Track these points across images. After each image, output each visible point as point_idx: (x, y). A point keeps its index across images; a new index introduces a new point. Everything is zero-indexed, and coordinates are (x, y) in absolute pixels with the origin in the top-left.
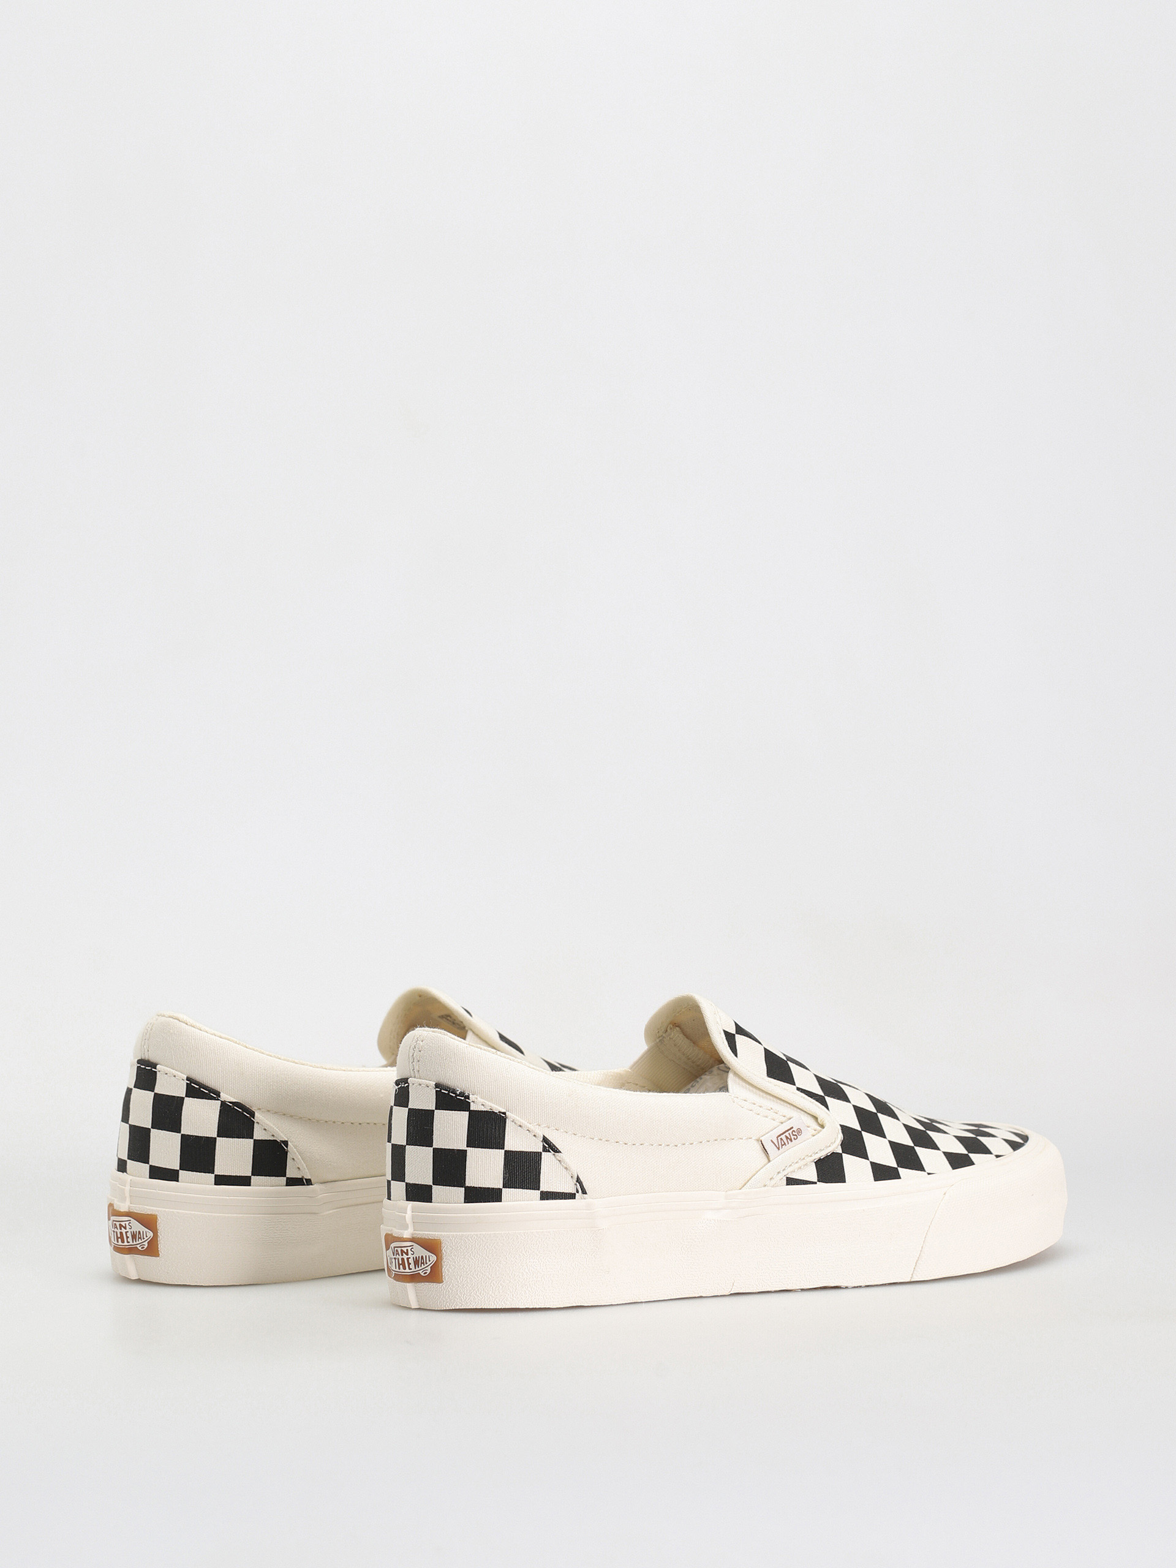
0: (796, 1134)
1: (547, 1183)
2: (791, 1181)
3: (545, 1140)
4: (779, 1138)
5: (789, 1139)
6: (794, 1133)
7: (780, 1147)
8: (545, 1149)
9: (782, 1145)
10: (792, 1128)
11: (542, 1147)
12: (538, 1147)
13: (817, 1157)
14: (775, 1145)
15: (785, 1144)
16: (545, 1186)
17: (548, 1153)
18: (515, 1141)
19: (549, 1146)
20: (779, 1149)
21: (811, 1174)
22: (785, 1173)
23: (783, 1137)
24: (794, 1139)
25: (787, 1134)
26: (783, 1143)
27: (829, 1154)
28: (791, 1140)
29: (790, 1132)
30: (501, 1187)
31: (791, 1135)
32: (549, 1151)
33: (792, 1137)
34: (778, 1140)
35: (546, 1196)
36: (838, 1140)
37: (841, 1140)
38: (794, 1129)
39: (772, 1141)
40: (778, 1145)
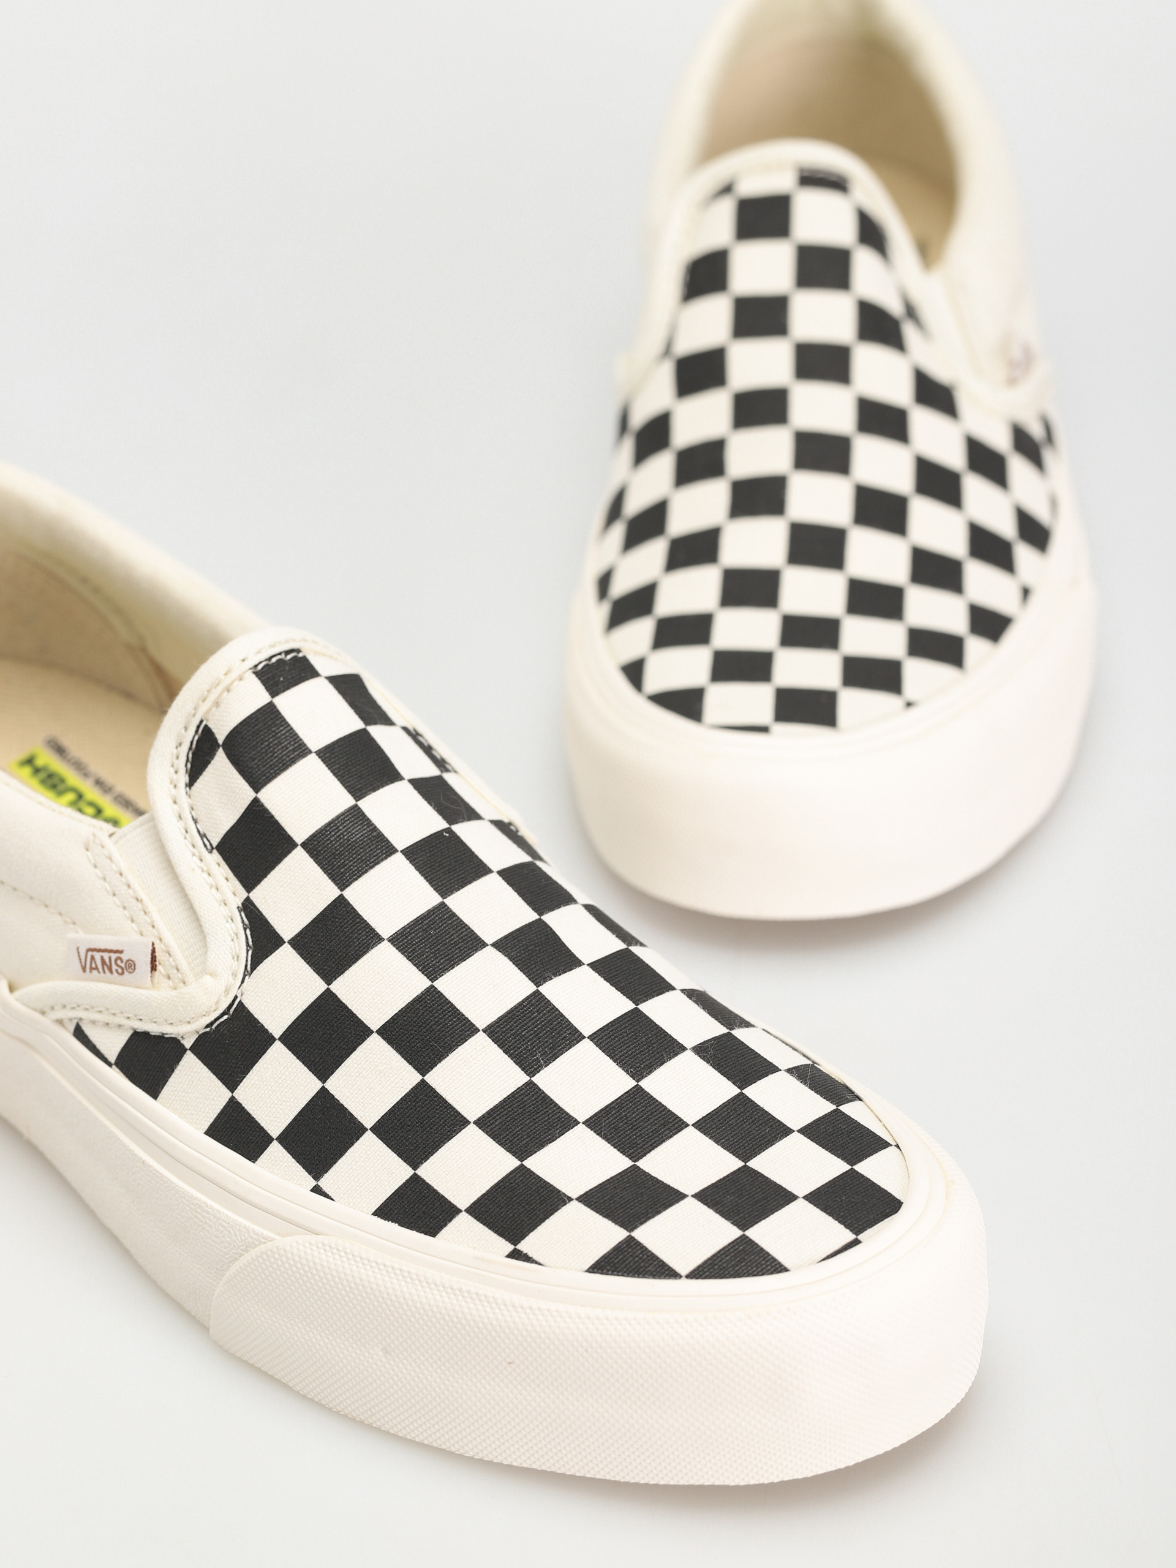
0: (123, 965)
2: (79, 1034)
4: (90, 953)
5: (107, 966)
6: (119, 962)
7: (88, 970)
9: (91, 969)
10: (121, 952)
13: (142, 1027)
14: (80, 959)
15: (97, 968)
20: (84, 969)
21: (113, 1044)
22: (77, 1014)
23: (97, 956)
24: (117, 970)
25: (106, 956)
26: (94, 966)
27: (166, 1036)
28: (110, 970)
29: (114, 956)
31: (113, 962)
33: (114, 967)
34: (87, 955)
36: (200, 1025)
37: (207, 1027)
38: (125, 956)
39: (78, 949)
40: (85, 964)
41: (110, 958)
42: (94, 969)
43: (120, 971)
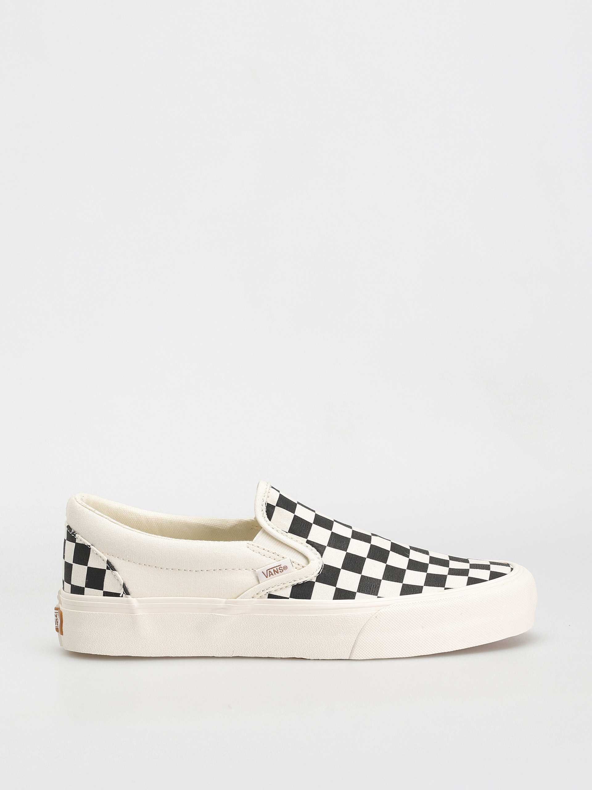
0: (282, 569)
1: (107, 587)
2: (271, 596)
3: (108, 562)
4: (268, 571)
5: (276, 572)
6: (281, 568)
7: (268, 576)
8: (108, 568)
10: (280, 565)
11: (106, 567)
12: (104, 566)
13: (294, 583)
15: (272, 574)
16: (106, 589)
17: (109, 570)
18: (93, 562)
19: (110, 566)
20: (267, 577)
21: (287, 592)
22: (268, 591)
24: (280, 572)
25: (275, 569)
26: (271, 574)
27: (304, 582)
28: (278, 573)
29: (278, 568)
30: (84, 587)
31: (278, 569)
32: (110, 570)
33: (279, 571)
34: (267, 572)
35: (106, 594)
36: (316, 574)
37: (318, 574)
38: (282, 566)
39: (263, 572)
40: (267, 575)
41: (277, 569)
42: (271, 575)
43: (282, 571)
